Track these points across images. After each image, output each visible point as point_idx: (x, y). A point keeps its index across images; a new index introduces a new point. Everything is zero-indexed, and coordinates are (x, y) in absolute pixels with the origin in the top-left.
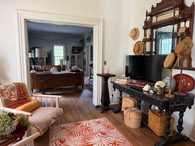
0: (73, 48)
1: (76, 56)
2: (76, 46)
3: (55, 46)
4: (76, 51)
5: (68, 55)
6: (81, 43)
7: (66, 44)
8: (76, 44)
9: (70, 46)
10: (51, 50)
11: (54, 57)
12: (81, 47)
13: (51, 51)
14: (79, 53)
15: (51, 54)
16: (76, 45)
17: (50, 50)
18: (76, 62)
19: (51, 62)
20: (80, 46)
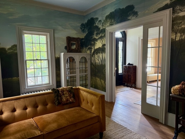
0: (69, 40)
1: (77, 57)
2: (75, 36)
3: (25, 35)
4: (74, 47)
5: (57, 56)
6: (83, 31)
7: (54, 30)
8: (75, 32)
9: (62, 35)
10: (16, 43)
11: (24, 62)
12: (83, 39)
13: (15, 46)
14: (80, 52)
15: (16, 54)
16: (74, 34)
17: (13, 44)
18: (78, 71)
19: (18, 76)
20: (82, 36)
